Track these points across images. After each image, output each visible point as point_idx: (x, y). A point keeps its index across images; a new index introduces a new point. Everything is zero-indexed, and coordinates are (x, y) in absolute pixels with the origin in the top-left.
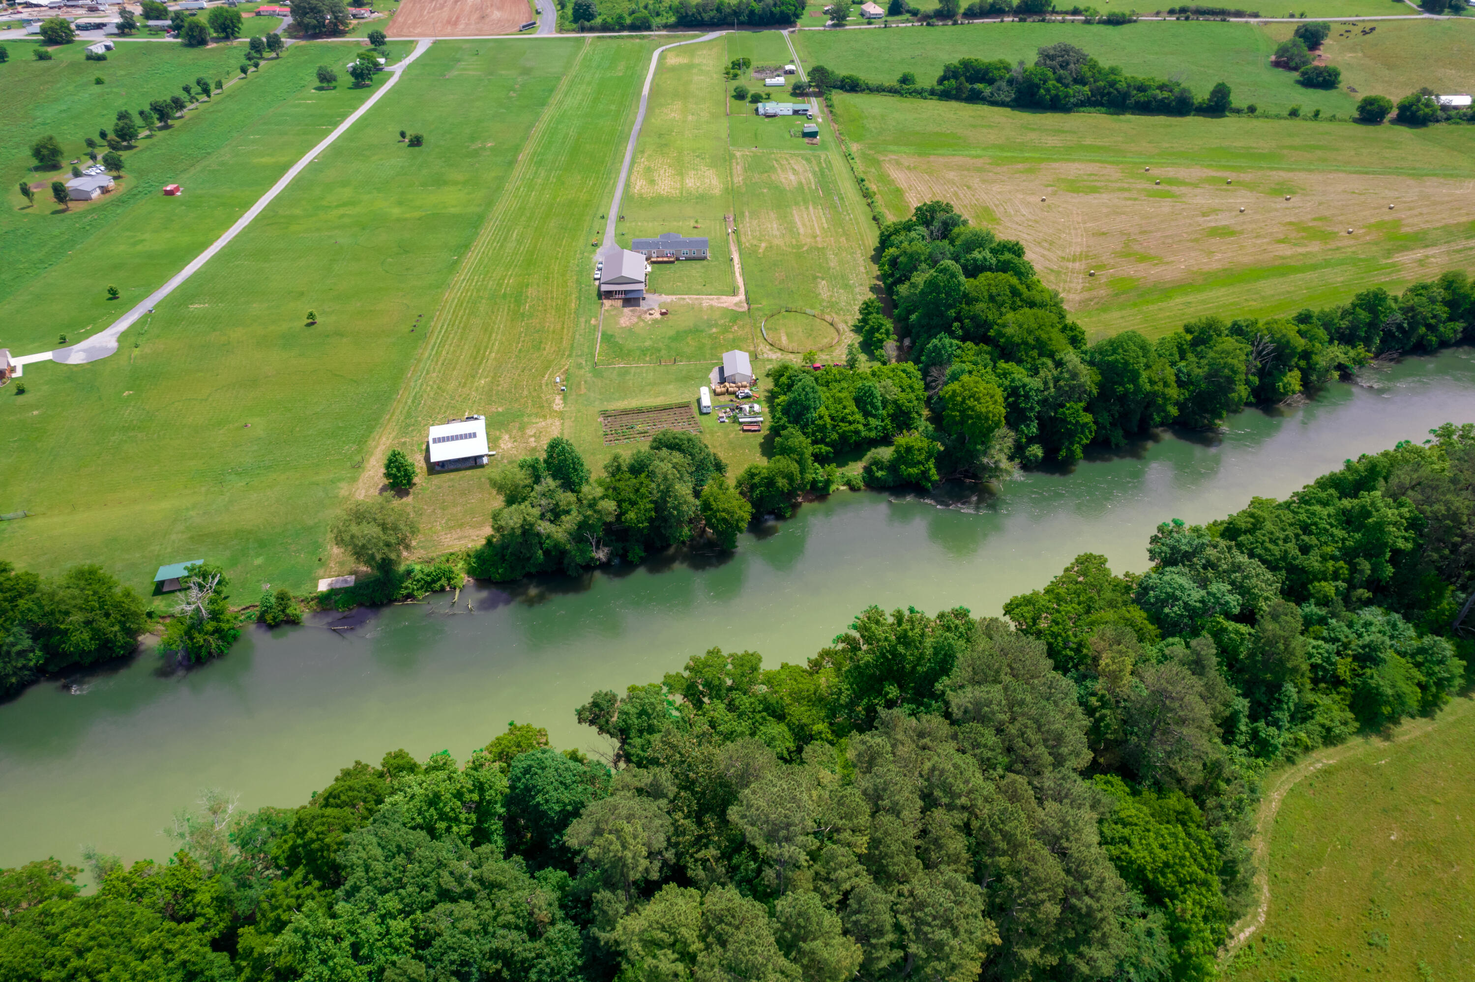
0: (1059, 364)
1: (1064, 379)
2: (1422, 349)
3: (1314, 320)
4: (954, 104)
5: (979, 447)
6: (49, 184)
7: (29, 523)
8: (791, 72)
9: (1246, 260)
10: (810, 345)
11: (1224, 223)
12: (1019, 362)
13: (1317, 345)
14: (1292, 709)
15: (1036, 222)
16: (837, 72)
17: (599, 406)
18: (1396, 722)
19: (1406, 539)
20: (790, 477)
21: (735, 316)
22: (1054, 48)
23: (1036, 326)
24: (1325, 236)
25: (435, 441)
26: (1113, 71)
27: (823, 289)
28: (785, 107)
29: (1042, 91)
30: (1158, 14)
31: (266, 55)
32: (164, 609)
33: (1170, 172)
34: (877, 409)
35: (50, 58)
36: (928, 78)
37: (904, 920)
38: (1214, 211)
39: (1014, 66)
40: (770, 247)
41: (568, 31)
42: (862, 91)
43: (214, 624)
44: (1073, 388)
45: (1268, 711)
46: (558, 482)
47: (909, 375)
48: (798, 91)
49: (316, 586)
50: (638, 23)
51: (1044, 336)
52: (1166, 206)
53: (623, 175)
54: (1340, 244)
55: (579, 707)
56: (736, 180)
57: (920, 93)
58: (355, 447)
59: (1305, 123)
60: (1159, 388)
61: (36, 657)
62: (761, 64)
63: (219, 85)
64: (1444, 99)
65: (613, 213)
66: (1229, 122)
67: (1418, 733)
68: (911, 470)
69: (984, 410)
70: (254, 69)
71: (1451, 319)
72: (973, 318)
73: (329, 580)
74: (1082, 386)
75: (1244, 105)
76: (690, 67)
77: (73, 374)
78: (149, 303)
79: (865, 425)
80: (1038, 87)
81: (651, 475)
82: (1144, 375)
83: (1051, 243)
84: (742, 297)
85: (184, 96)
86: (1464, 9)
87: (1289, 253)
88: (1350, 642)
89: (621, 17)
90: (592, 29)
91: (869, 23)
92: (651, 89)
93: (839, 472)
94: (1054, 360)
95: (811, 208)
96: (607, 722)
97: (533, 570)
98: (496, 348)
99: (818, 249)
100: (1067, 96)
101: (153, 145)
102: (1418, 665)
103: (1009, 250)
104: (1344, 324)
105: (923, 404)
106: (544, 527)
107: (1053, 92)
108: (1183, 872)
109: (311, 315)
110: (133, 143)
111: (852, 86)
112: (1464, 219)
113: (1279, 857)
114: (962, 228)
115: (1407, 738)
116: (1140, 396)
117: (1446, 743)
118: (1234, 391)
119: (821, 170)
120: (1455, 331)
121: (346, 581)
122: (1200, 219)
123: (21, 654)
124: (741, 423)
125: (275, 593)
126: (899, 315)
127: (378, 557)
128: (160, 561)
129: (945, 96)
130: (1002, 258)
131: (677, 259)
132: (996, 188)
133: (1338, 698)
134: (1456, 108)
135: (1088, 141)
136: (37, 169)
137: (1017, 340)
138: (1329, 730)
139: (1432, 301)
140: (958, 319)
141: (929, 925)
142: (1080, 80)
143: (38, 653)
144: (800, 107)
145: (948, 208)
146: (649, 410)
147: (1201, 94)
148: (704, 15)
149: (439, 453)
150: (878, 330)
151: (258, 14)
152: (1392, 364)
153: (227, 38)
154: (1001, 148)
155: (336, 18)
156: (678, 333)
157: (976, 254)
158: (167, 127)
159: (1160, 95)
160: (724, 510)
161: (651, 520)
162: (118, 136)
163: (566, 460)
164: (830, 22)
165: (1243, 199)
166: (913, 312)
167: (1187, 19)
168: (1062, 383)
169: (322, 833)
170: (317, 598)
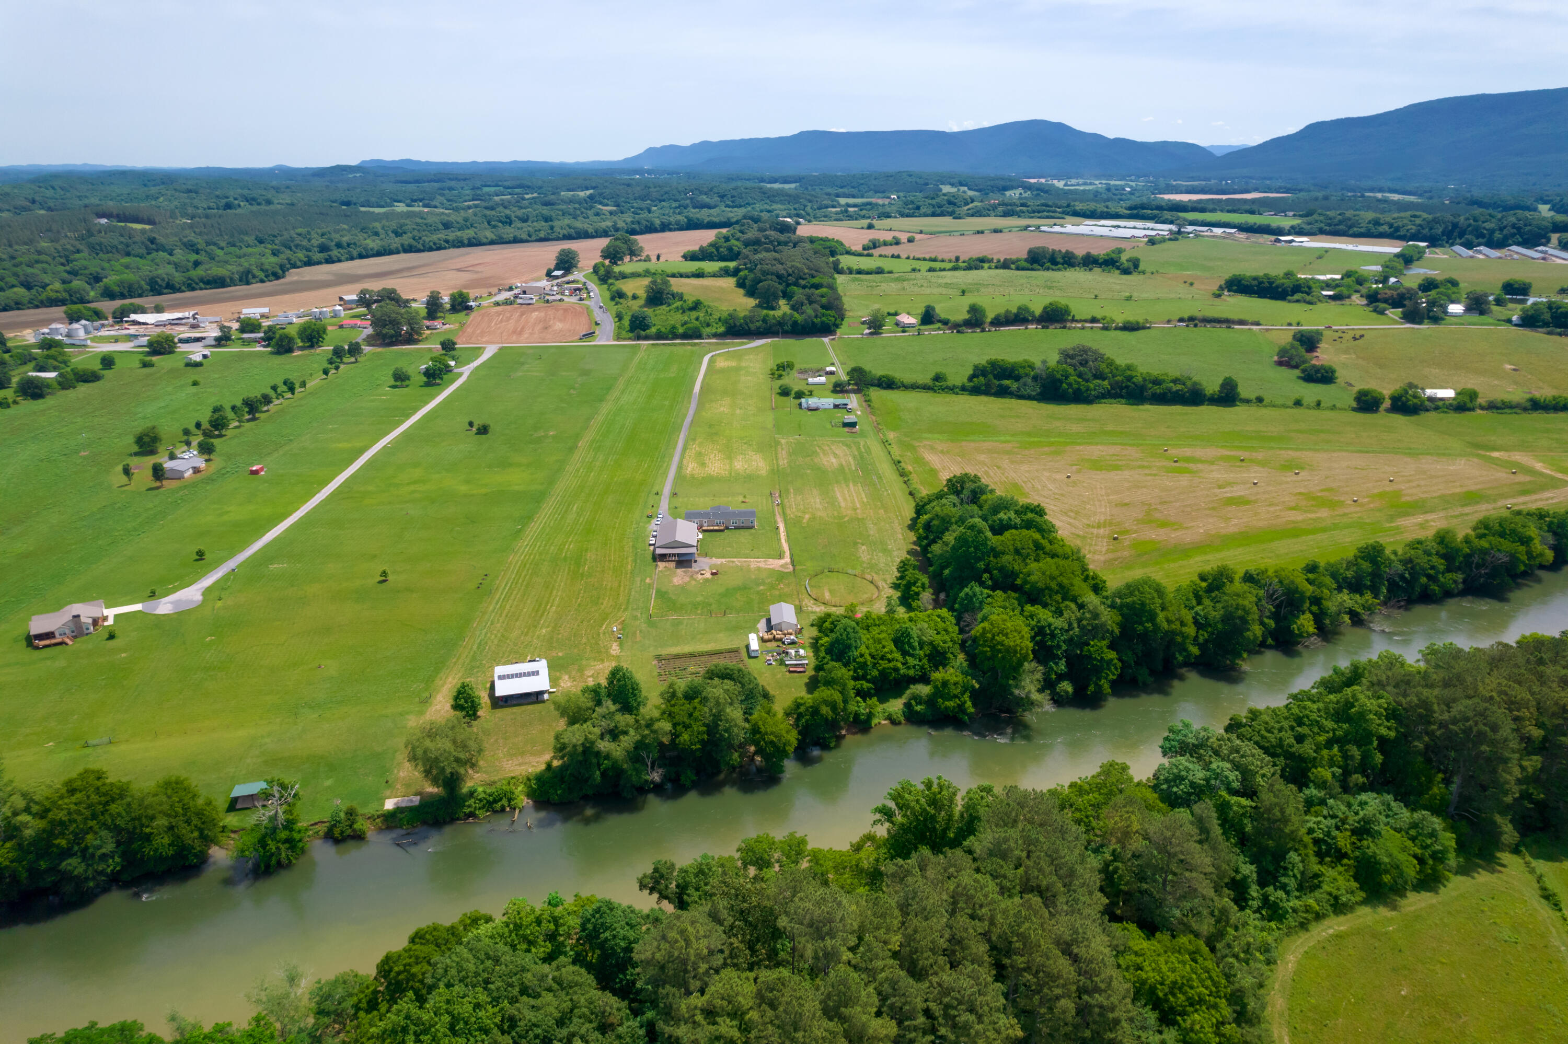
0: (1081, 607)
1: (1086, 619)
2: (1426, 598)
3: (1321, 569)
4: (984, 398)
5: (1011, 682)
6: (151, 465)
7: (113, 748)
8: (832, 373)
9: (1261, 524)
10: (851, 599)
11: (1239, 494)
12: (1045, 606)
13: (1326, 591)
14: (1299, 876)
15: (1062, 495)
16: (874, 372)
17: (653, 652)
18: (1403, 895)
19: (1389, 728)
20: (833, 706)
21: (781, 576)
22: (1074, 349)
23: (1057, 573)
24: (1332, 505)
25: (500, 678)
26: (1129, 367)
27: (863, 552)
28: (828, 401)
29: (1065, 385)
30: (1169, 322)
31: (345, 360)
32: (236, 824)
33: (1188, 452)
34: (914, 649)
35: (153, 365)
36: (959, 375)
37: (932, 1006)
38: (1230, 484)
39: (1038, 364)
40: (813, 518)
41: (625, 339)
42: (898, 388)
43: (287, 833)
44: (1095, 628)
45: (1276, 879)
46: (618, 706)
47: (943, 619)
48: (839, 388)
49: (383, 805)
50: (690, 332)
51: (1066, 582)
52: (1184, 481)
53: (676, 459)
54: (1346, 511)
55: (640, 876)
56: (781, 463)
57: (951, 389)
58: (422, 685)
59: (1307, 411)
60: (1176, 626)
61: (113, 865)
62: (803, 366)
63: (303, 384)
64: (1429, 392)
65: (667, 490)
66: (1238, 412)
67: (1423, 905)
68: (948, 703)
69: (1012, 644)
70: (334, 371)
71: (1449, 570)
72: (1001, 569)
73: (395, 800)
74: (1103, 625)
75: (1253, 396)
76: (737, 369)
77: (160, 622)
78: (232, 564)
79: (903, 664)
80: (1061, 382)
81: (705, 700)
82: (1161, 616)
83: (1077, 513)
84: (787, 559)
85: (272, 394)
86: (1443, 319)
87: (1300, 518)
88: (1347, 817)
89: (674, 327)
90: (647, 338)
91: (904, 332)
92: (702, 388)
93: (880, 708)
94: (1077, 603)
95: (851, 485)
96: (667, 887)
97: (590, 792)
98: (556, 603)
99: (858, 520)
100: (1088, 389)
101: (241, 434)
102: (1413, 839)
103: (1032, 511)
104: (1349, 574)
105: (957, 646)
106: (604, 746)
107: (1075, 386)
108: (1191, 992)
109: (384, 574)
110: (224, 432)
111: (888, 384)
112: (1458, 490)
113: (1298, 1011)
114: (989, 496)
115: (1412, 908)
116: (1160, 635)
117: (1449, 913)
118: (1248, 630)
119: (860, 453)
120: (1455, 582)
121: (411, 801)
122: (1217, 491)
123: (104, 857)
124: (787, 665)
125: (344, 809)
126: (934, 571)
127: (448, 770)
128: (234, 781)
129: (975, 391)
130: (1025, 518)
131: (727, 528)
132: (1025, 467)
133: (1341, 869)
134: (1442, 399)
135: (1110, 427)
136: (136, 454)
137: (1041, 585)
138: (1336, 898)
139: (1427, 553)
140: (987, 570)
141: (955, 1008)
142: (1100, 376)
143: (117, 859)
144: (838, 402)
145: (976, 479)
146: (701, 655)
147: (1212, 386)
148: (751, 325)
149: (503, 689)
150: (914, 584)
151: (341, 327)
152: (1401, 611)
153: (312, 346)
154: (1029, 434)
155: (412, 329)
156: (727, 590)
157: (1001, 515)
158: (254, 419)
159: (1175, 388)
160: (772, 733)
161: (702, 742)
162: (212, 426)
163: (625, 685)
164: (867, 331)
165: (1255, 474)
166: (946, 567)
167: (1196, 326)
168: (1085, 622)
169: (409, 965)
170: (383, 815)
